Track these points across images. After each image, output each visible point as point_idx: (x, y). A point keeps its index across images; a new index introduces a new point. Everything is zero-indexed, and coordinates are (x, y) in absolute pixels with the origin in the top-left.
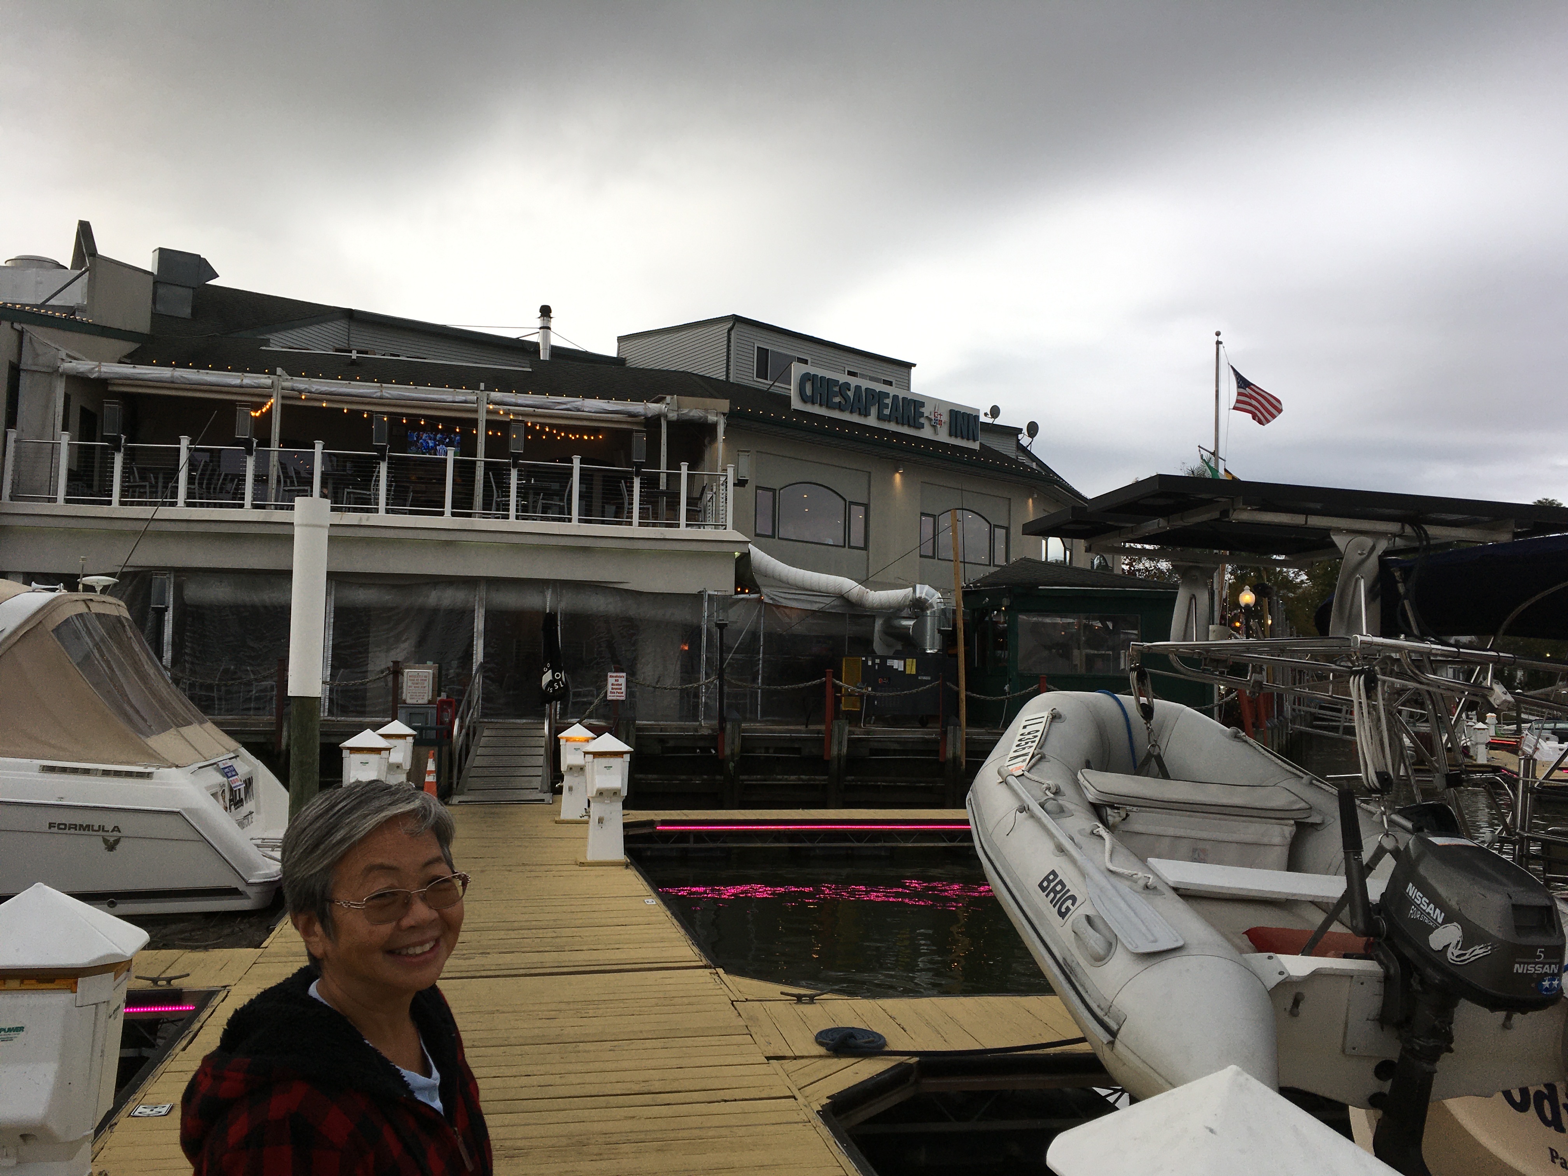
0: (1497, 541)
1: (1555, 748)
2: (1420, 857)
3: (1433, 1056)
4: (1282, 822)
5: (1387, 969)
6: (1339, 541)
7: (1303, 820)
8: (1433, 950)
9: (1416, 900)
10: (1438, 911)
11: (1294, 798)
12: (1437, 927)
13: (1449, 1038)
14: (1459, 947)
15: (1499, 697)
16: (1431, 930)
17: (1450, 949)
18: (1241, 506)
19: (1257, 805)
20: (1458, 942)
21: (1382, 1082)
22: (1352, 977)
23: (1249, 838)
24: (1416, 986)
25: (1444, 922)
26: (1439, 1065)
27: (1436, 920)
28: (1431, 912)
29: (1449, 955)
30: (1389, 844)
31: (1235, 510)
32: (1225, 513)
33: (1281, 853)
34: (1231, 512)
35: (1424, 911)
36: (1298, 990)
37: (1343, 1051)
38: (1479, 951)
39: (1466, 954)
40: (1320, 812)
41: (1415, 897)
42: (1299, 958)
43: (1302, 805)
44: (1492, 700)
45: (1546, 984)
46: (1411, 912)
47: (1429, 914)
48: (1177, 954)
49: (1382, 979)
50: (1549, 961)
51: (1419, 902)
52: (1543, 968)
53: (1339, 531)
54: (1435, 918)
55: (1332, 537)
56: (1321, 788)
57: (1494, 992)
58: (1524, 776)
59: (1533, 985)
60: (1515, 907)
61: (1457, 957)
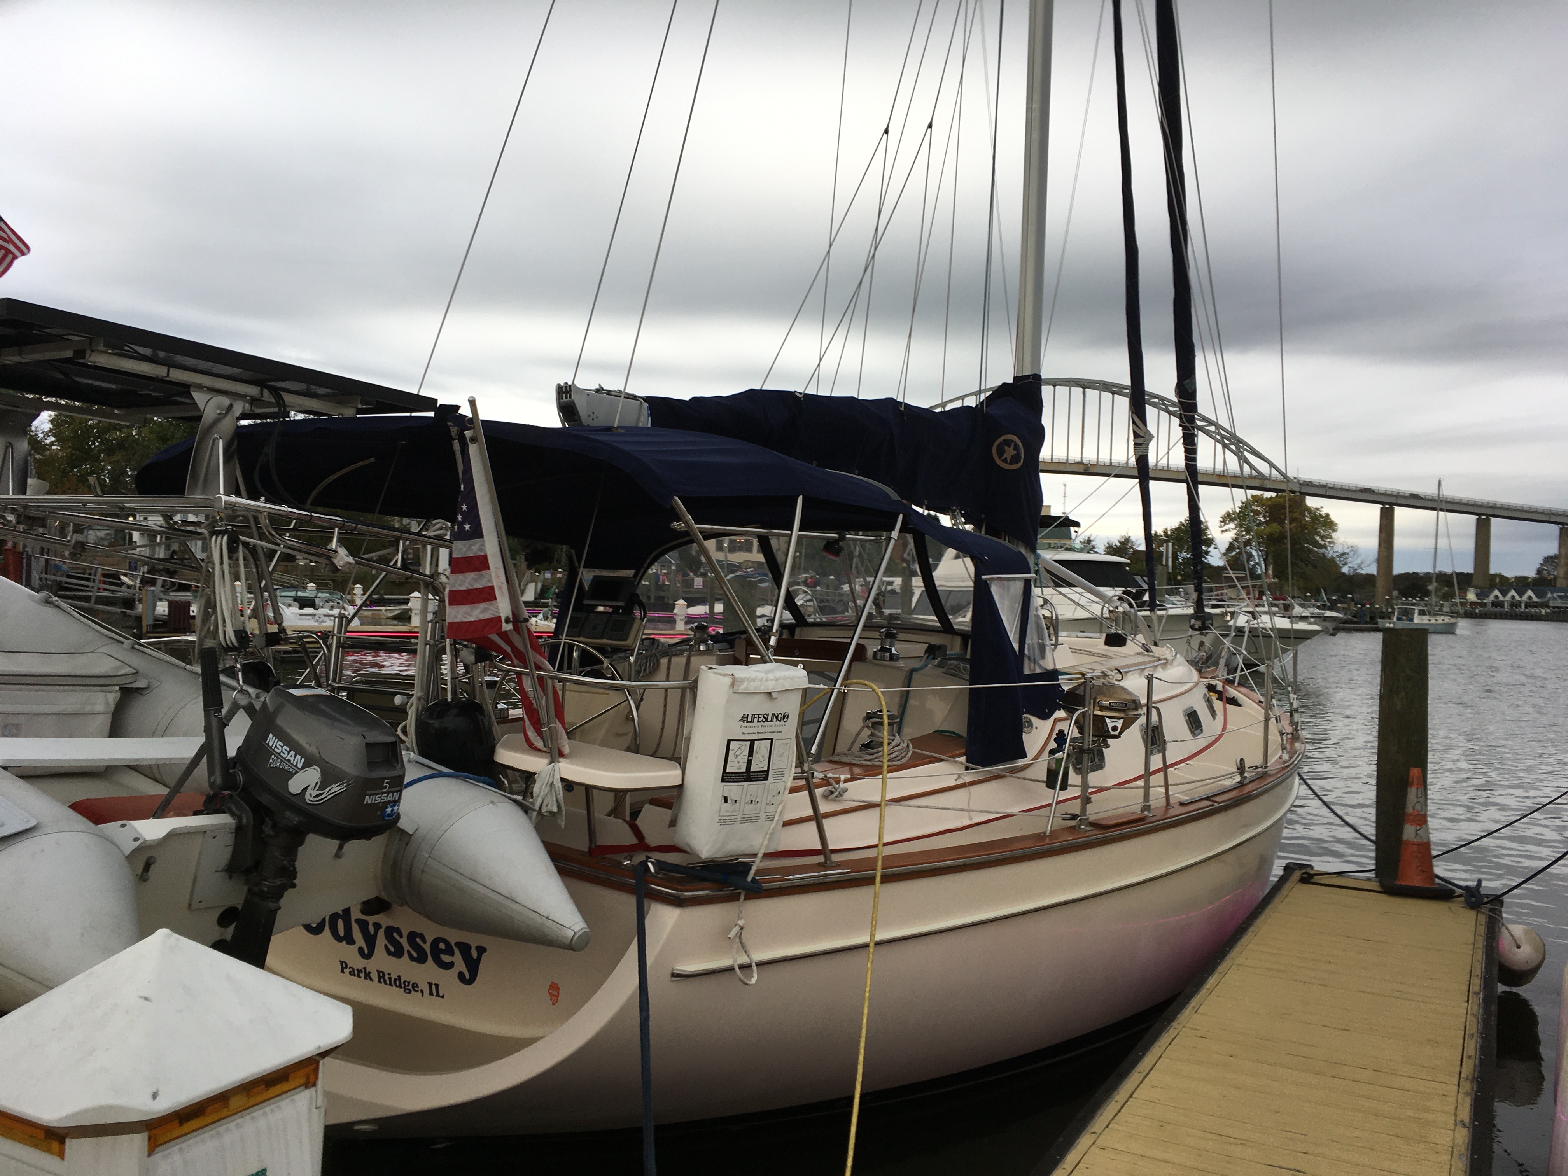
0: (342, 415)
1: (296, 614)
2: (278, 709)
3: (278, 894)
4: (105, 688)
5: (239, 819)
6: (199, 397)
7: (128, 686)
8: (293, 795)
9: (276, 749)
10: (298, 757)
11: (119, 663)
12: (297, 772)
13: (293, 874)
14: (317, 788)
15: (342, 558)
16: (290, 775)
17: (309, 791)
18: (101, 348)
19: (78, 673)
20: (317, 783)
21: (223, 929)
22: (205, 832)
23: (70, 709)
24: (268, 830)
25: (303, 767)
26: (282, 902)
27: (296, 766)
28: (292, 759)
29: (307, 797)
30: (243, 701)
31: (92, 351)
32: (80, 353)
33: (105, 721)
34: (88, 352)
35: (285, 758)
36: (149, 855)
37: (190, 905)
38: (335, 789)
39: (322, 794)
40: (145, 676)
41: (276, 747)
42: (151, 822)
43: (128, 670)
44: (335, 561)
45: (389, 810)
46: (271, 761)
47: (289, 761)
48: (35, 834)
49: (233, 830)
50: (392, 790)
51: (279, 751)
52: (387, 796)
53: (200, 387)
54: (295, 764)
55: (193, 393)
56: (143, 652)
57: (345, 823)
58: (338, 633)
59: (379, 813)
60: (368, 745)
61: (314, 797)
